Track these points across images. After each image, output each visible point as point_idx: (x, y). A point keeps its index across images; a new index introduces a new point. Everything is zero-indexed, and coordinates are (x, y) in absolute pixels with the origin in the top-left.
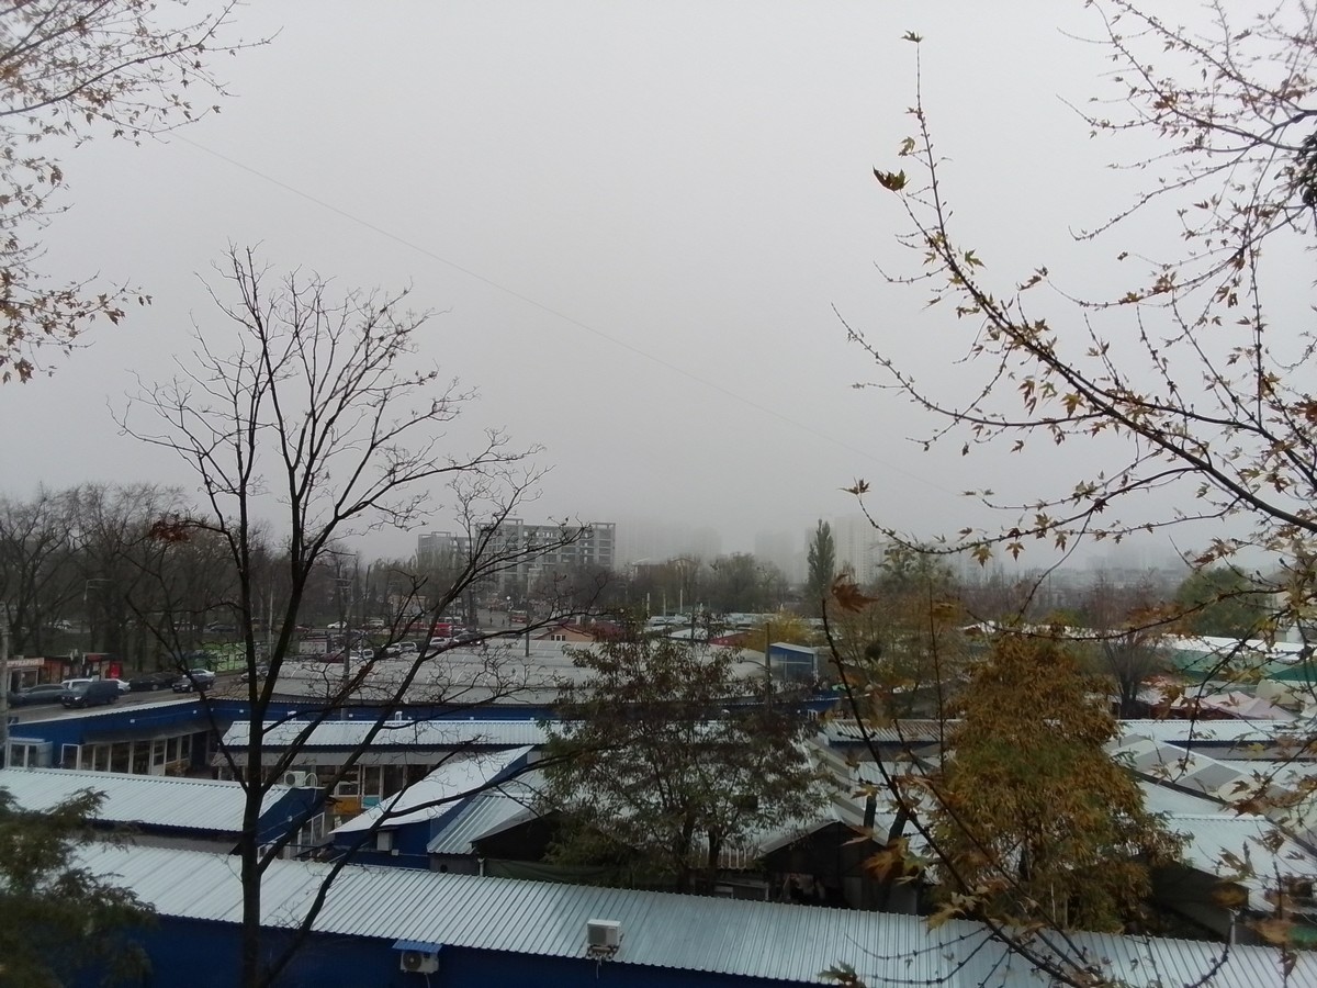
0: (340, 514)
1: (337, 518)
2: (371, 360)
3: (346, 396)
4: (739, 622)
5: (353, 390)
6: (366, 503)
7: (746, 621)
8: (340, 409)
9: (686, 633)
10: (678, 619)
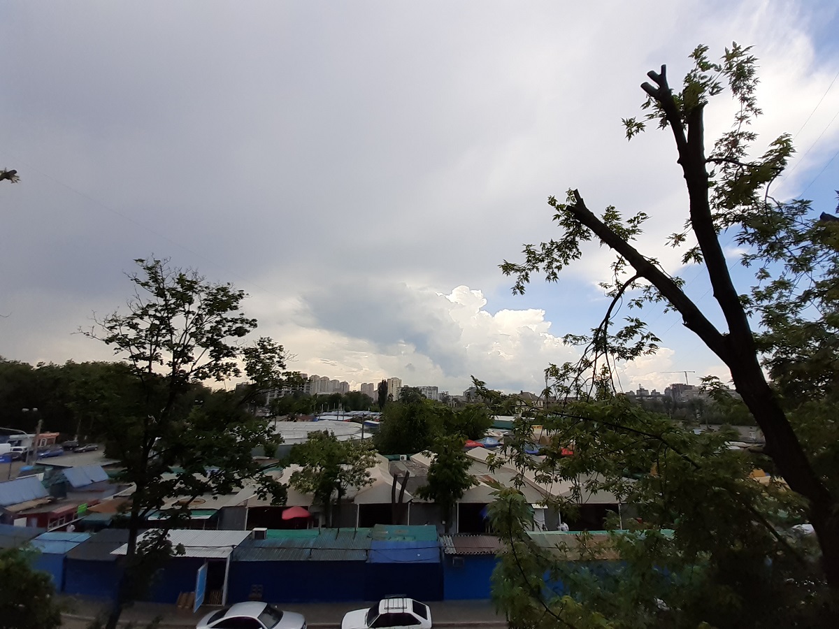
7: (357, 414)
9: (335, 418)
10: (333, 413)
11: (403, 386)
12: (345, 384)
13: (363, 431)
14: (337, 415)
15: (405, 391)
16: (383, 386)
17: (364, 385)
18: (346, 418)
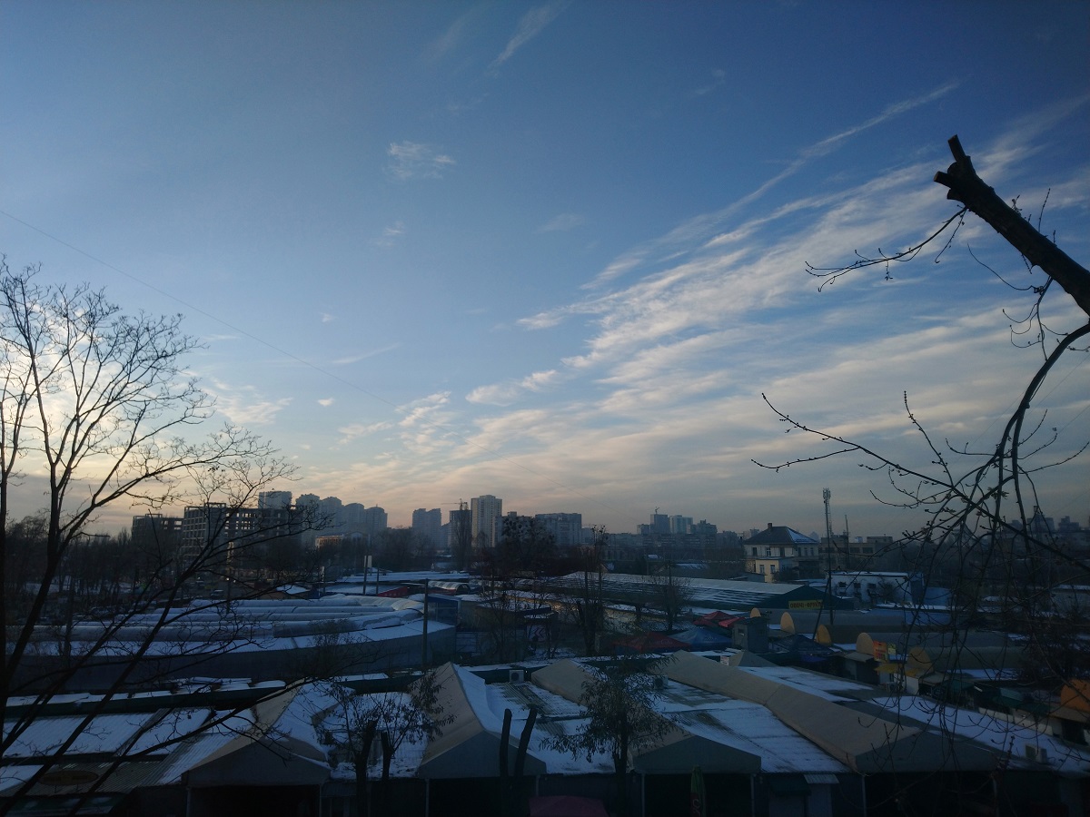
0: (96, 503)
1: (94, 506)
4: (402, 579)
6: (121, 493)
9: (360, 590)
10: (353, 578)
11: (505, 513)
12: (378, 513)
13: (426, 617)
14: (364, 584)
15: (513, 522)
16: (462, 516)
17: (419, 515)
18: (382, 590)
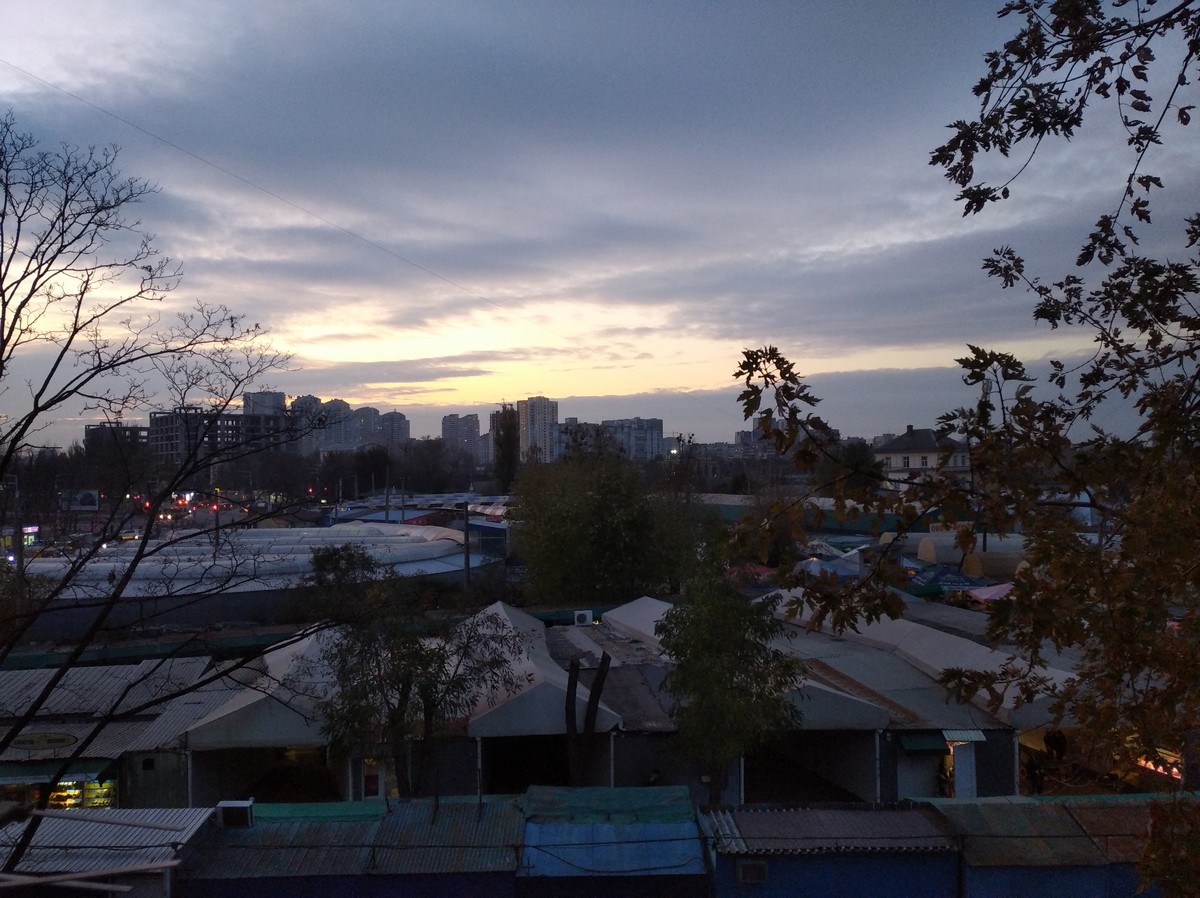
0: (40, 406)
1: (37, 410)
2: (68, 238)
3: (39, 276)
4: (434, 502)
5: (47, 270)
6: (70, 393)
7: (438, 502)
8: (33, 291)
9: (381, 515)
10: (373, 501)
12: (397, 420)
13: (467, 549)
14: (387, 508)
16: (507, 422)
18: (410, 514)
